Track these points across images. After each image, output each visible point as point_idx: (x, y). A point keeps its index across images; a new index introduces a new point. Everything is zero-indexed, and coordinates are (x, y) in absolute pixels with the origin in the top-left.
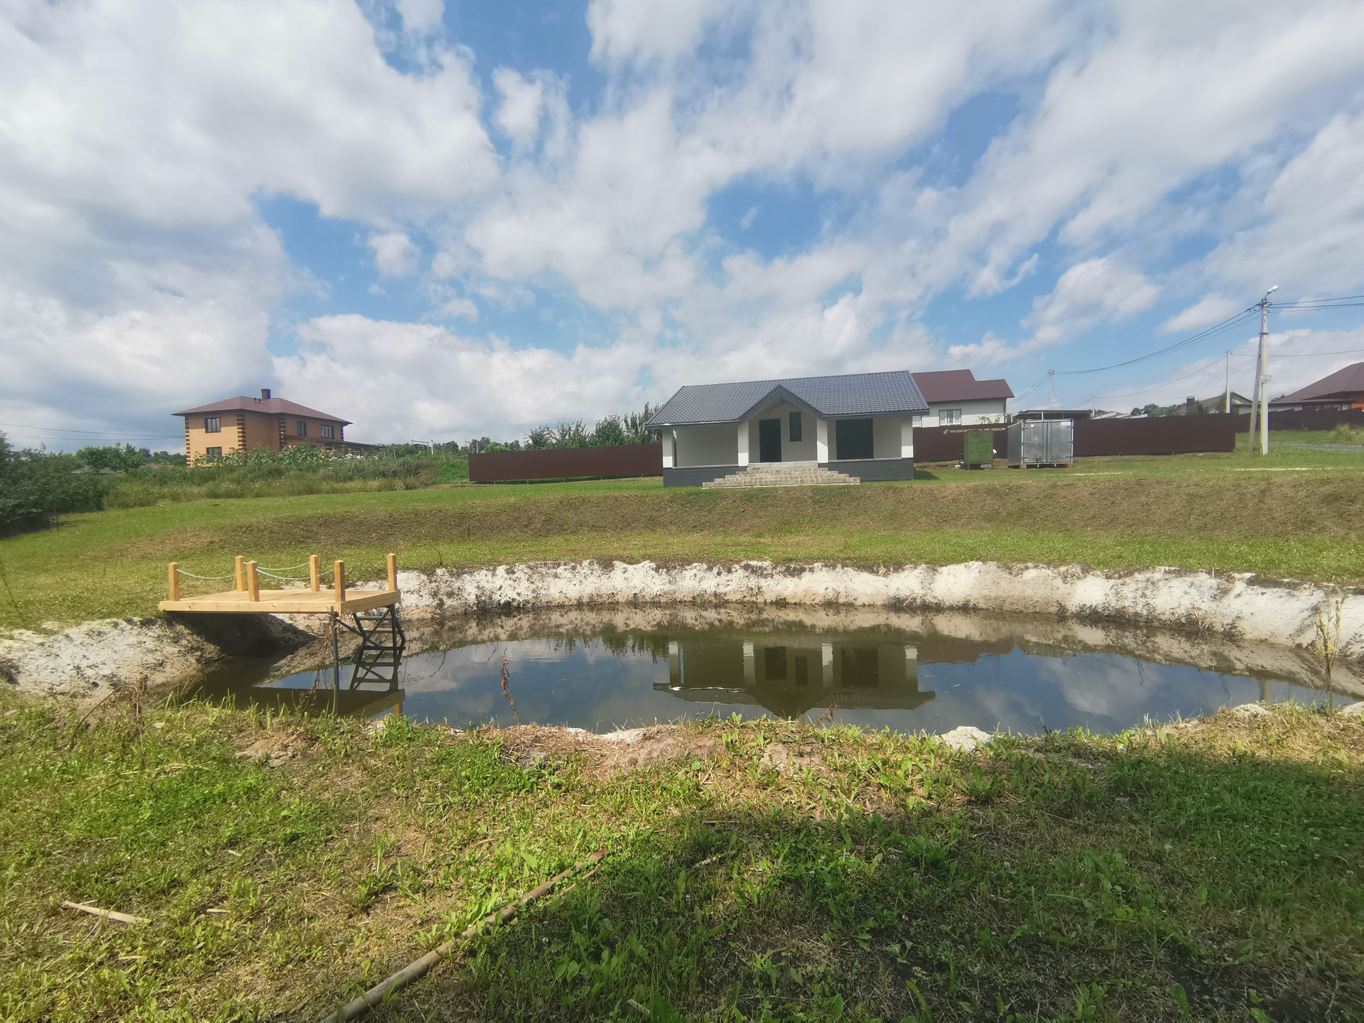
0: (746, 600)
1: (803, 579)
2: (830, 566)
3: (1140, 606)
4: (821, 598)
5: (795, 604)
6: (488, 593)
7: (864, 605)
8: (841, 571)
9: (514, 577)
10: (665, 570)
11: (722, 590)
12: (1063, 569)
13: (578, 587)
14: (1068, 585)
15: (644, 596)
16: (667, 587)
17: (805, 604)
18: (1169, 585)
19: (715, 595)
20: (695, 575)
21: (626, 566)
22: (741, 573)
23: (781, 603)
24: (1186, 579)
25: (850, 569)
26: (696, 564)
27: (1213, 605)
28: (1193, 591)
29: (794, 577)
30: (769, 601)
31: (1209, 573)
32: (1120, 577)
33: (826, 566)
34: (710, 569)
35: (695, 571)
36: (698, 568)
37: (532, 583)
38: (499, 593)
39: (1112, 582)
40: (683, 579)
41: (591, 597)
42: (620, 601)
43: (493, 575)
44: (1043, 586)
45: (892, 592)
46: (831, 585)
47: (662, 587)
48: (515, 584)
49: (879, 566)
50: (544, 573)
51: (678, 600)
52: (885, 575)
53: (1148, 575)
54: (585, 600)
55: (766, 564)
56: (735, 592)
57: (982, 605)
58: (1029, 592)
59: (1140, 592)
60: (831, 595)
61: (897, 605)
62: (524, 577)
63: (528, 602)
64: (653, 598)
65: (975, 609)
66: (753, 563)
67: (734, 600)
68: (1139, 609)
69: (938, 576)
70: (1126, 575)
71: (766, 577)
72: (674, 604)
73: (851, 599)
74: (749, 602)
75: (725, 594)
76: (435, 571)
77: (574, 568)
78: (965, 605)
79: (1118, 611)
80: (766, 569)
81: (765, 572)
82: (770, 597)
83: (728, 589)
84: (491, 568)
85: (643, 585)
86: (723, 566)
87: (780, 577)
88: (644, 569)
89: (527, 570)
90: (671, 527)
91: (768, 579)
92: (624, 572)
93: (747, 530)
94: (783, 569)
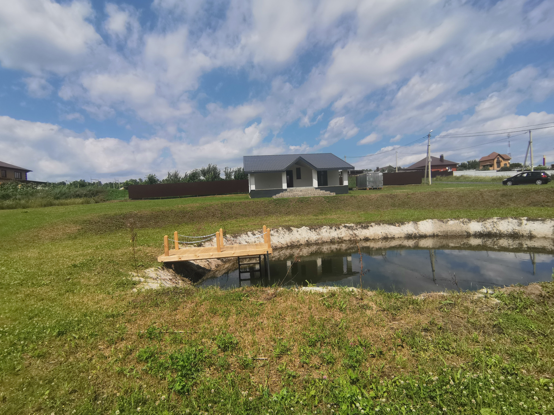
0: (352, 239)
1: (370, 229)
2: (378, 224)
3: (495, 230)
4: (381, 236)
5: (373, 239)
7: (398, 238)
8: (383, 226)
10: (313, 230)
11: (340, 236)
12: (461, 220)
13: (283, 239)
14: (466, 225)
15: (311, 241)
16: (318, 237)
17: (376, 239)
18: (501, 223)
19: (339, 238)
21: (297, 229)
22: (344, 229)
23: (367, 239)
24: (505, 220)
25: (386, 225)
26: (325, 227)
27: (520, 228)
28: (510, 224)
29: (365, 229)
31: (512, 218)
32: (482, 222)
33: (376, 224)
34: (331, 228)
35: (325, 230)
39: (481, 223)
40: (322, 233)
41: (291, 243)
43: (248, 236)
44: (458, 226)
45: (406, 233)
46: (383, 231)
47: (316, 237)
49: (395, 223)
51: (325, 241)
52: (399, 226)
53: (492, 220)
54: (289, 244)
55: (352, 225)
56: (346, 237)
57: (440, 234)
58: (454, 229)
59: (493, 226)
60: (384, 235)
61: (409, 237)
64: (315, 242)
65: (437, 236)
66: (347, 225)
67: (347, 240)
68: (495, 231)
69: (418, 225)
70: (484, 221)
71: (354, 230)
72: (324, 243)
73: (393, 236)
74: (353, 240)
75: (343, 238)
77: (277, 231)
78: (433, 235)
79: (489, 232)
80: (353, 227)
82: (362, 238)
83: (342, 236)
84: (245, 233)
85: (308, 237)
86: (335, 226)
87: (361, 229)
88: (305, 230)
89: (259, 233)
90: (276, 214)
91: (356, 230)
92: (297, 232)
93: (308, 214)
94: (360, 226)
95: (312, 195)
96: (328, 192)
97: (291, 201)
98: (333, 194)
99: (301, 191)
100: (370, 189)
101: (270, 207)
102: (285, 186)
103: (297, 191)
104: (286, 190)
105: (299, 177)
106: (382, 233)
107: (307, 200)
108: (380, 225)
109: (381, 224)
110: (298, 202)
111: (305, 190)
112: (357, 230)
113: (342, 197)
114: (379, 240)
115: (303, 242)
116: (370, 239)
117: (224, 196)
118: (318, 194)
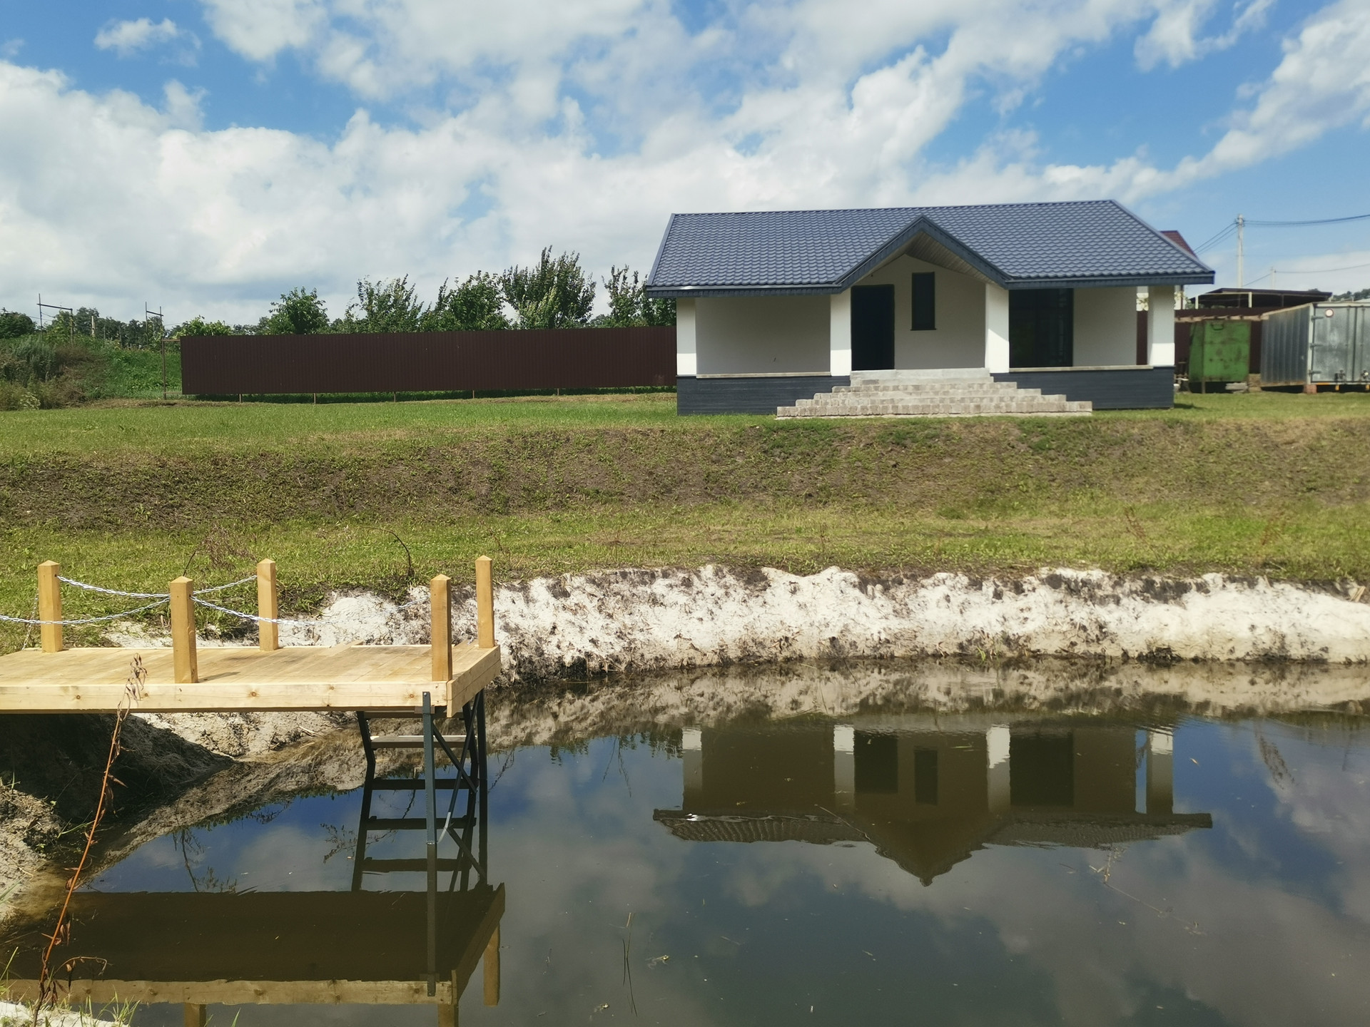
0: (1081, 648)
1: (1188, 606)
2: (1241, 580)
4: (1250, 648)
5: (1196, 660)
6: (531, 641)
7: (1348, 663)
8: (1270, 591)
9: (570, 602)
10: (879, 587)
11: (1015, 629)
13: (708, 624)
15: (853, 644)
16: (896, 624)
17: (1214, 660)
19: (1007, 640)
20: (947, 598)
21: (793, 578)
22: (1045, 594)
23: (1160, 659)
25: (1287, 587)
26: (944, 575)
29: (1166, 601)
30: (1133, 653)
33: (1233, 580)
34: (976, 584)
35: (943, 590)
36: (949, 582)
37: (610, 616)
38: (554, 640)
40: (924, 605)
41: (744, 647)
42: (806, 653)
43: (528, 600)
46: (1262, 621)
47: (884, 623)
48: (578, 620)
49: (1344, 580)
50: (627, 594)
51: (930, 651)
54: (733, 653)
55: (1096, 574)
56: (1047, 635)
60: (1267, 641)
62: (591, 605)
63: (617, 660)
64: (875, 648)
66: (1067, 573)
67: (1051, 651)
71: (1103, 601)
72: (919, 659)
73: (1316, 650)
74: (1085, 656)
75: (1028, 639)
76: (406, 593)
77: (687, 583)
80: (1099, 586)
81: (1099, 593)
82: (1137, 646)
83: (1029, 628)
84: (516, 583)
85: (844, 620)
86: (1001, 578)
87: (1138, 603)
88: (834, 586)
89: (590, 588)
90: (760, 496)
91: (1112, 606)
92: (794, 592)
93: (919, 503)
94: (1138, 585)
95: (966, 408)
96: (1054, 399)
97: (847, 438)
98: (1082, 409)
99: (917, 388)
100: (1322, 389)
101: (740, 460)
102: (841, 360)
103: (896, 388)
104: (845, 381)
105: (924, 320)
106: (1258, 631)
107: (927, 437)
108: (1252, 584)
109: (1262, 583)
110: (882, 442)
111: (937, 386)
112: (1118, 601)
113: (1120, 428)
114: (1232, 665)
115: (808, 645)
116: (1179, 659)
117: (591, 398)
118: (998, 407)
